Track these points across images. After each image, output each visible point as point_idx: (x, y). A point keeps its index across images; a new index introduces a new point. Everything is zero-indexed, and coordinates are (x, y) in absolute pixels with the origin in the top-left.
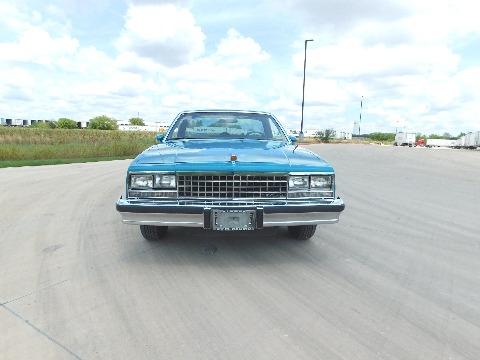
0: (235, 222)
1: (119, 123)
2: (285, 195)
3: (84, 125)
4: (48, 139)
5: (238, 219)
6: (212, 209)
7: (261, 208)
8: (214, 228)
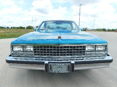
0: (61, 69)
1: (34, 27)
2: (84, 54)
3: (25, 28)
4: (15, 31)
5: (62, 67)
6: (49, 63)
7: (73, 62)
8: (50, 71)
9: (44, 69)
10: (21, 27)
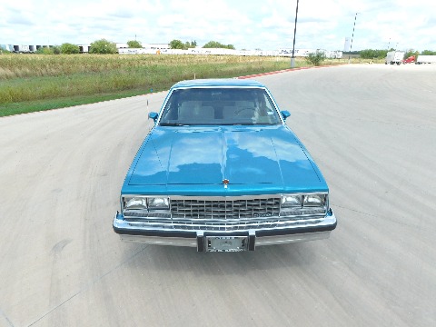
0: (228, 245)
1: (118, 46)
3: (86, 49)
5: (230, 243)
6: (206, 234)
7: (252, 232)
8: (207, 249)
9: (194, 244)
10: (67, 45)
